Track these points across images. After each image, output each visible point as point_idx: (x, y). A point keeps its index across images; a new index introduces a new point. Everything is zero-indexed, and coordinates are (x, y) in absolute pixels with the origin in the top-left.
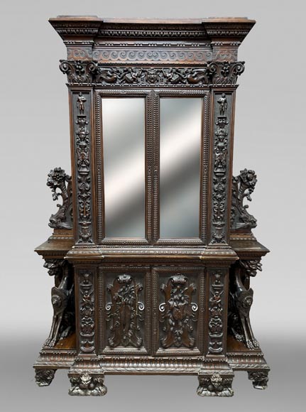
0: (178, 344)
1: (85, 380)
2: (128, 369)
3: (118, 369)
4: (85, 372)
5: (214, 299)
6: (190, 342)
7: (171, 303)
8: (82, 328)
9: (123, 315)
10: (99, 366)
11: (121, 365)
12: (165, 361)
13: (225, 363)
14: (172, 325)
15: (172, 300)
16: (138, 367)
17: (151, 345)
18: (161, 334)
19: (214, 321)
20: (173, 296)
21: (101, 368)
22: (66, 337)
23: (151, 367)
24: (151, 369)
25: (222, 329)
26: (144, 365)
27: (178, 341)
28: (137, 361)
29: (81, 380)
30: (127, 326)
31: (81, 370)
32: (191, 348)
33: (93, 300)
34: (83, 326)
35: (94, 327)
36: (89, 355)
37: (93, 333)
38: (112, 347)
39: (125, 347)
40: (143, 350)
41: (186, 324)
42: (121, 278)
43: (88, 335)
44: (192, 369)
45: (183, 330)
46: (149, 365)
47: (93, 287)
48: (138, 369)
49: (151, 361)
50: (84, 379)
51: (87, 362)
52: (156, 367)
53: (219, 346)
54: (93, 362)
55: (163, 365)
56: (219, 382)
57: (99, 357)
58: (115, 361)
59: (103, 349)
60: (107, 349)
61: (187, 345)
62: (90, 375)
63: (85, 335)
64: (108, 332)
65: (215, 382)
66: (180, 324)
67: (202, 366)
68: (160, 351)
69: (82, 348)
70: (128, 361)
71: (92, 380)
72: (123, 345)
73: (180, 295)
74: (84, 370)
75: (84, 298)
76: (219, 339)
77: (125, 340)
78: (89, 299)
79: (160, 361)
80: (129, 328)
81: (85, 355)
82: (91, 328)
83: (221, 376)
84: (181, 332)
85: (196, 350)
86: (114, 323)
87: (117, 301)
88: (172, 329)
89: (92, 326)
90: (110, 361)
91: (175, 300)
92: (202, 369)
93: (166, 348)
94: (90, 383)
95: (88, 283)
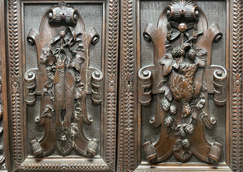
0: (182, 155)
6: (209, 150)
15: (167, 58)
18: (146, 132)
20: (170, 49)
27: (184, 148)
30: (68, 114)
38: (39, 157)
39: (64, 156)
40: (100, 162)
41: (199, 110)
42: (57, 11)
45: (195, 122)
60: (29, 161)
61: (204, 157)
64: (32, 127)
66: (187, 109)
72: (60, 153)
77: (64, 143)
84: (190, 127)
86: (42, 109)
87: (47, 64)
88: (169, 119)
91: (176, 57)
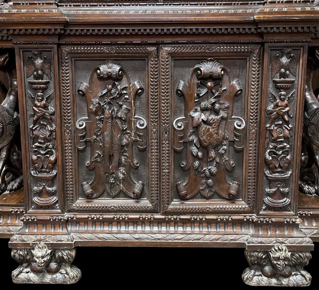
0: (207, 193)
1: (40, 254)
2: (119, 236)
3: (101, 235)
4: (40, 240)
5: (277, 106)
6: (229, 188)
7: (196, 115)
8: (34, 162)
9: (107, 139)
10: (65, 231)
11: (106, 228)
12: (184, 223)
13: (294, 226)
14: (196, 157)
15: (196, 111)
16: (135, 233)
17: (159, 194)
18: (177, 175)
19: (275, 147)
20: (199, 103)
21: (68, 234)
22: (15, 190)
23: (160, 233)
24: (160, 236)
25: (289, 163)
26: (147, 229)
27: (208, 186)
28: (135, 222)
29: (33, 256)
30: (116, 158)
31: (33, 237)
32: (232, 199)
33: (51, 109)
34: (34, 157)
35: (56, 160)
36: (47, 211)
37: (54, 172)
38: (89, 198)
39: (114, 197)
40: (145, 203)
41: (222, 155)
42: (104, 68)
43: (44, 175)
44: (233, 237)
45: (218, 165)
46: (155, 229)
47: (51, 85)
48: (137, 236)
49: (159, 222)
50: (37, 252)
51: (44, 223)
52: (168, 233)
53: (284, 195)
54: (55, 223)
55: (180, 229)
56: (285, 259)
57: (67, 215)
58: (95, 222)
59: (73, 201)
60: (80, 202)
61: (224, 195)
62: (50, 246)
63: (40, 175)
64: (83, 171)
65: (278, 259)
66: (212, 154)
67: (251, 231)
68: (175, 204)
69: (36, 199)
70: (119, 222)
71: (53, 255)
72: (109, 196)
73: (213, 100)
74: (39, 237)
75: (36, 106)
76: (285, 182)
77: (112, 185)
78: (45, 107)
79: (176, 223)
80: (120, 164)
81: (41, 211)
82: (50, 162)
83: (290, 248)
84: (214, 169)
85: (241, 204)
86: (92, 155)
87: (96, 113)
88: (197, 163)
89: (52, 158)
90: (85, 222)
91: (204, 110)
92: (252, 236)
93: (186, 200)
94: (50, 261)
95: (41, 77)
